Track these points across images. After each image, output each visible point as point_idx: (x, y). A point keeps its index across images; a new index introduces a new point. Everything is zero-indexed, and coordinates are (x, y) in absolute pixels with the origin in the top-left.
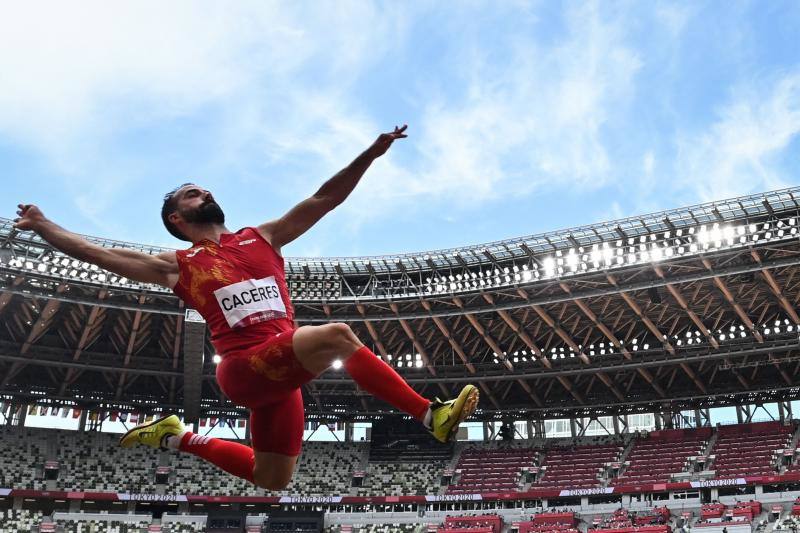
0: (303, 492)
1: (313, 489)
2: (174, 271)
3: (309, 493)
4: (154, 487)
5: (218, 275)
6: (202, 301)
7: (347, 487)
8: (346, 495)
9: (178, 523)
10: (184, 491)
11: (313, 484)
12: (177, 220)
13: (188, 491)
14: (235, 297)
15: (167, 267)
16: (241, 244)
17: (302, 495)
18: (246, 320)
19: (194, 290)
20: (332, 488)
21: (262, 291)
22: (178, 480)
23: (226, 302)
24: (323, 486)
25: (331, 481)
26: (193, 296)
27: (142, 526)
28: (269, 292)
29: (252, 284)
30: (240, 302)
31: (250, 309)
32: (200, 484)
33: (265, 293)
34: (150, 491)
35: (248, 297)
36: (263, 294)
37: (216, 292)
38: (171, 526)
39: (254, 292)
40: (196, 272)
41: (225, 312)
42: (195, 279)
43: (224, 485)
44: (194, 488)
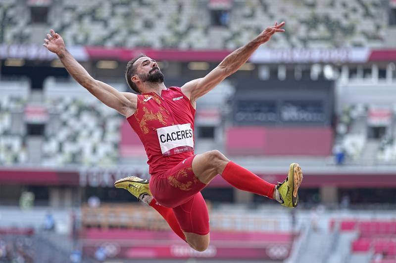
0: (294, 40)
1: (314, 34)
2: (132, 107)
3: (305, 41)
4: (28, 31)
5: (160, 117)
6: (146, 131)
7: (378, 27)
8: (377, 45)
9: (75, 101)
10: (81, 38)
11: (313, 23)
12: (137, 81)
13: (87, 38)
14: (168, 135)
15: (128, 103)
16: (174, 99)
17: (293, 47)
18: (172, 151)
19: (143, 123)
20: (349, 31)
21: (183, 133)
22: (68, 17)
23: (162, 137)
24: (332, 25)
25: (346, 16)
26: (141, 126)
27: (13, 106)
28: (187, 134)
29: (178, 128)
30: (170, 139)
31: (175, 144)
32: (105, 23)
33: (184, 134)
34: (21, 39)
35: (175, 136)
36: (184, 135)
37: (158, 130)
38: (60, 107)
39: (179, 134)
40: (147, 112)
41: (161, 143)
42: (145, 116)
43: (148, 25)
44: (96, 32)
